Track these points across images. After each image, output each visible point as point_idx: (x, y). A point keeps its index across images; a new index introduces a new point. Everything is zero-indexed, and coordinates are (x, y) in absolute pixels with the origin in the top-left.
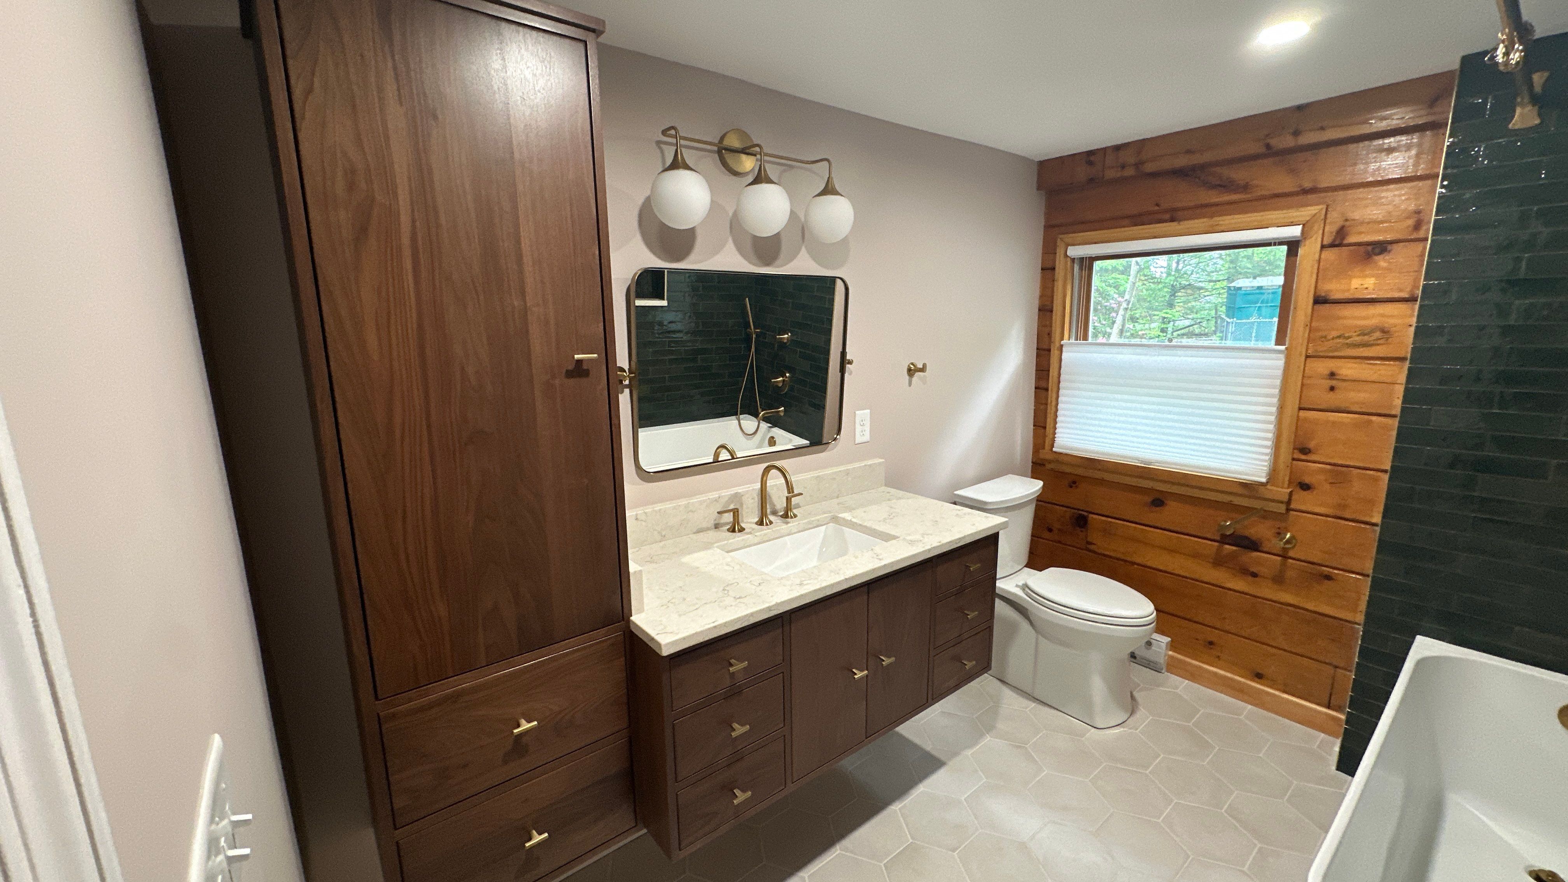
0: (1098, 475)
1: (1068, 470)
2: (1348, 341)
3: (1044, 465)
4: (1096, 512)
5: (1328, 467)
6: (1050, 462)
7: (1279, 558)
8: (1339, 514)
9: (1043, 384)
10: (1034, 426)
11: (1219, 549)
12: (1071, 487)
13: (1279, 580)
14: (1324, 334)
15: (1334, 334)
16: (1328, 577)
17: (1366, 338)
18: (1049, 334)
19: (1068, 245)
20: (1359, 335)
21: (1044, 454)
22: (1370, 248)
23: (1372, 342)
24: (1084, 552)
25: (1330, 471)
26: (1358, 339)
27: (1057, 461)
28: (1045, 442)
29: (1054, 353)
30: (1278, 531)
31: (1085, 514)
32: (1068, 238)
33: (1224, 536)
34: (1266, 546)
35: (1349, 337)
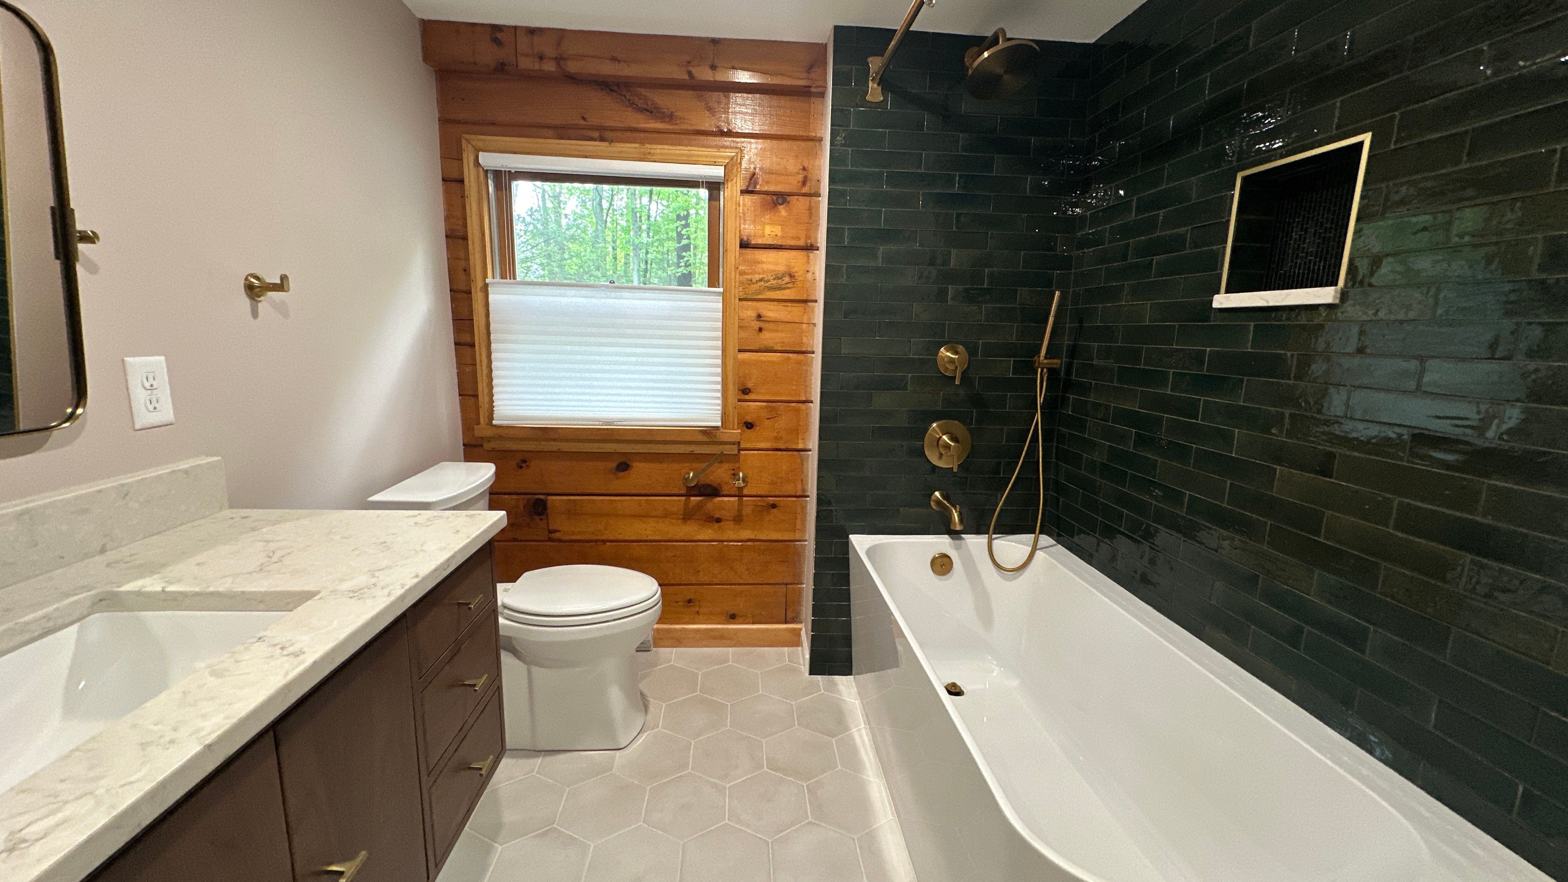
0: (554, 446)
1: (515, 446)
2: (767, 284)
3: (482, 446)
4: (555, 491)
5: (765, 404)
6: (489, 439)
7: (737, 498)
8: (775, 446)
9: (466, 338)
10: (460, 395)
11: (686, 504)
12: (521, 467)
13: (738, 519)
14: (749, 277)
15: (757, 277)
16: (774, 506)
17: (779, 281)
18: (466, 271)
19: (477, 150)
20: (774, 279)
21: (481, 430)
22: (774, 197)
23: (784, 286)
24: (548, 543)
25: (766, 407)
26: (774, 282)
27: (501, 437)
28: (478, 414)
29: (477, 297)
30: (732, 472)
31: (542, 497)
32: (479, 140)
33: (690, 489)
34: (725, 490)
35: (768, 281)
